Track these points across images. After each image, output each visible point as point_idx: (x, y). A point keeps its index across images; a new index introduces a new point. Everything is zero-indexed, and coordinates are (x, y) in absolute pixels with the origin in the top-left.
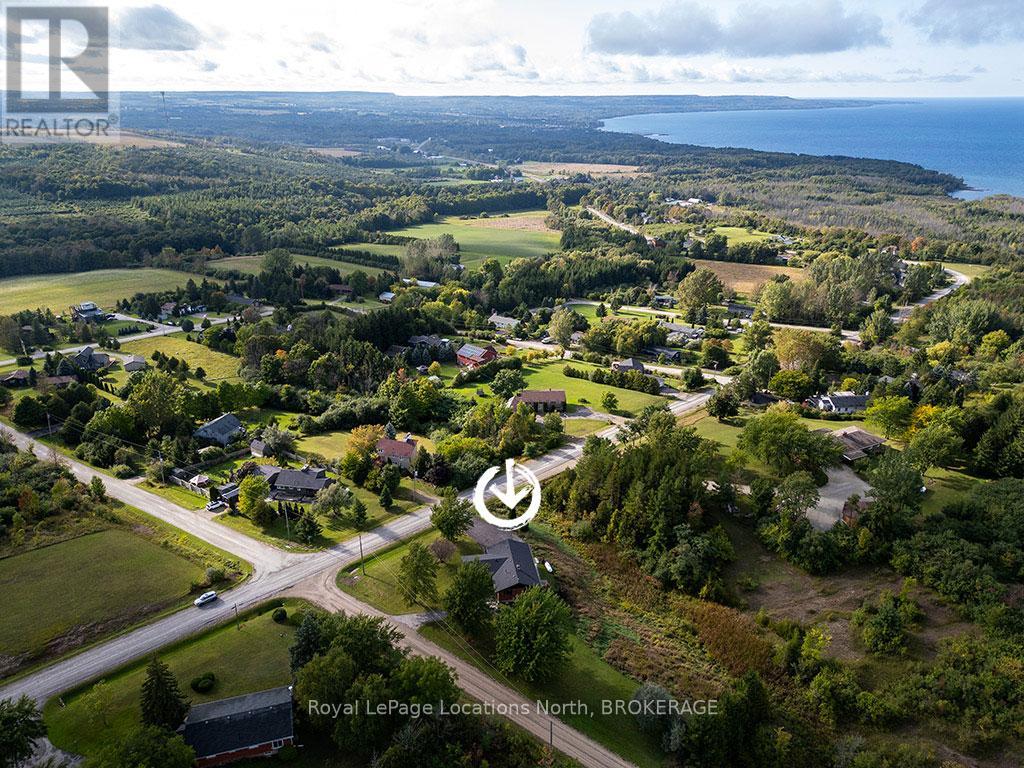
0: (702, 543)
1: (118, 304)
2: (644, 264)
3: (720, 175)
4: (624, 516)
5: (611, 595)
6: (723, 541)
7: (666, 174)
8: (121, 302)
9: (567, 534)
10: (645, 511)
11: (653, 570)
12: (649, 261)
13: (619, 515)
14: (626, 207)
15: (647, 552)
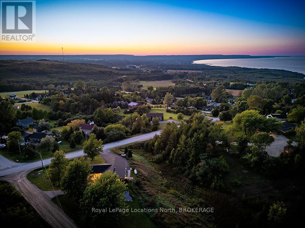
0: (212, 162)
1: (25, 96)
2: (201, 88)
3: (228, 72)
4: (177, 151)
5: (165, 186)
6: (223, 162)
7: (211, 72)
8: (26, 95)
9: (151, 160)
10: (186, 148)
11: (188, 175)
12: (203, 87)
13: (174, 151)
14: (198, 77)
15: (186, 168)
